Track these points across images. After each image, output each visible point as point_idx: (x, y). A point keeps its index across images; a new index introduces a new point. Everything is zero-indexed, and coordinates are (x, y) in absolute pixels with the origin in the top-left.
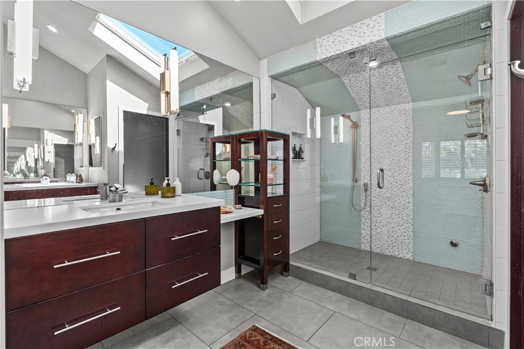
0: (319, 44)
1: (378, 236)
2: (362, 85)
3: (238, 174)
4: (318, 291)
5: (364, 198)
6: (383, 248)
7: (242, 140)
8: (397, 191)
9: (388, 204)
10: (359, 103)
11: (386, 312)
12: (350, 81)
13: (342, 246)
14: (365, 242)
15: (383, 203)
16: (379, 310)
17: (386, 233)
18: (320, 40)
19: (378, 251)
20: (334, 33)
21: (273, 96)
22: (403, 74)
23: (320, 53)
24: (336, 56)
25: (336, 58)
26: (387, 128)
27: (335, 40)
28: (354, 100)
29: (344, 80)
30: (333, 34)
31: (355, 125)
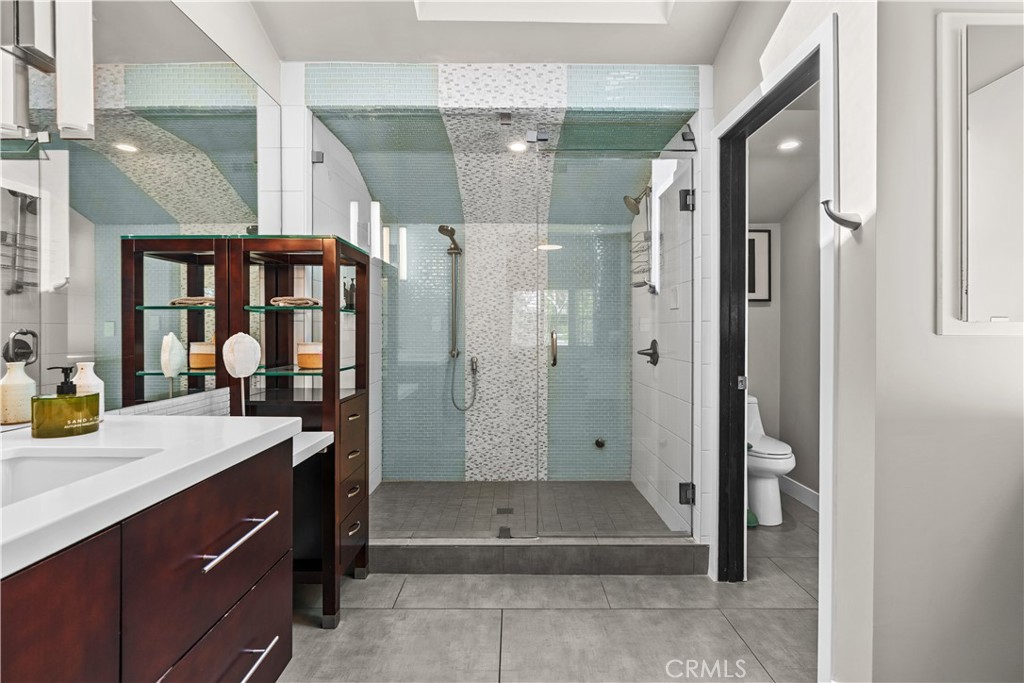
0: (445, 75)
1: (494, 452)
2: (484, 177)
3: (258, 344)
4: (448, 583)
5: (470, 385)
6: (504, 471)
7: (252, 254)
8: (526, 370)
9: (510, 393)
10: (467, 209)
11: (568, 576)
12: (467, 165)
13: (429, 482)
14: (472, 465)
15: (502, 392)
16: (557, 577)
17: (507, 443)
18: (446, 69)
19: (495, 477)
20: (477, 65)
21: (318, 159)
22: (551, 174)
23: (445, 95)
24: (476, 112)
25: (472, 114)
26: (510, 261)
27: (478, 78)
28: (460, 201)
29: (456, 160)
30: (474, 66)
31: (456, 251)
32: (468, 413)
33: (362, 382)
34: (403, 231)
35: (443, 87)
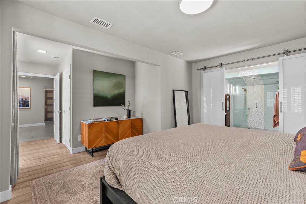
5: (248, 112)
6: (255, 126)
14: (249, 125)
18: (240, 72)
29: (243, 79)
31: (245, 91)
32: (248, 116)
33: (229, 109)
34: (237, 86)
35: (240, 74)
